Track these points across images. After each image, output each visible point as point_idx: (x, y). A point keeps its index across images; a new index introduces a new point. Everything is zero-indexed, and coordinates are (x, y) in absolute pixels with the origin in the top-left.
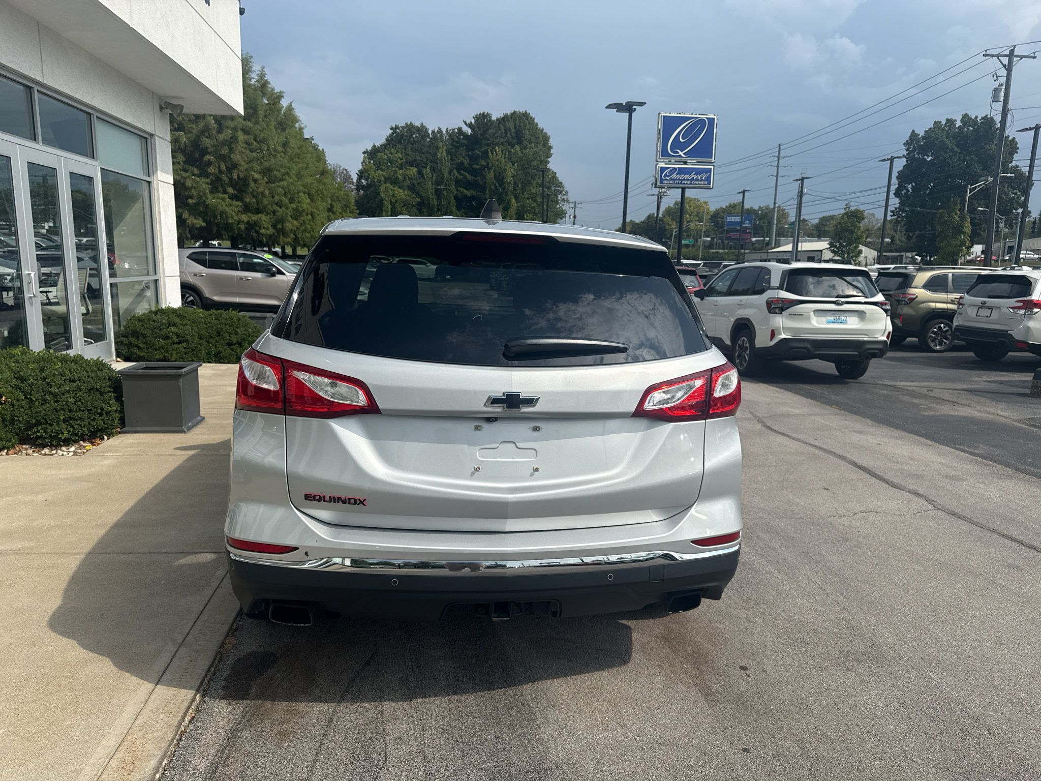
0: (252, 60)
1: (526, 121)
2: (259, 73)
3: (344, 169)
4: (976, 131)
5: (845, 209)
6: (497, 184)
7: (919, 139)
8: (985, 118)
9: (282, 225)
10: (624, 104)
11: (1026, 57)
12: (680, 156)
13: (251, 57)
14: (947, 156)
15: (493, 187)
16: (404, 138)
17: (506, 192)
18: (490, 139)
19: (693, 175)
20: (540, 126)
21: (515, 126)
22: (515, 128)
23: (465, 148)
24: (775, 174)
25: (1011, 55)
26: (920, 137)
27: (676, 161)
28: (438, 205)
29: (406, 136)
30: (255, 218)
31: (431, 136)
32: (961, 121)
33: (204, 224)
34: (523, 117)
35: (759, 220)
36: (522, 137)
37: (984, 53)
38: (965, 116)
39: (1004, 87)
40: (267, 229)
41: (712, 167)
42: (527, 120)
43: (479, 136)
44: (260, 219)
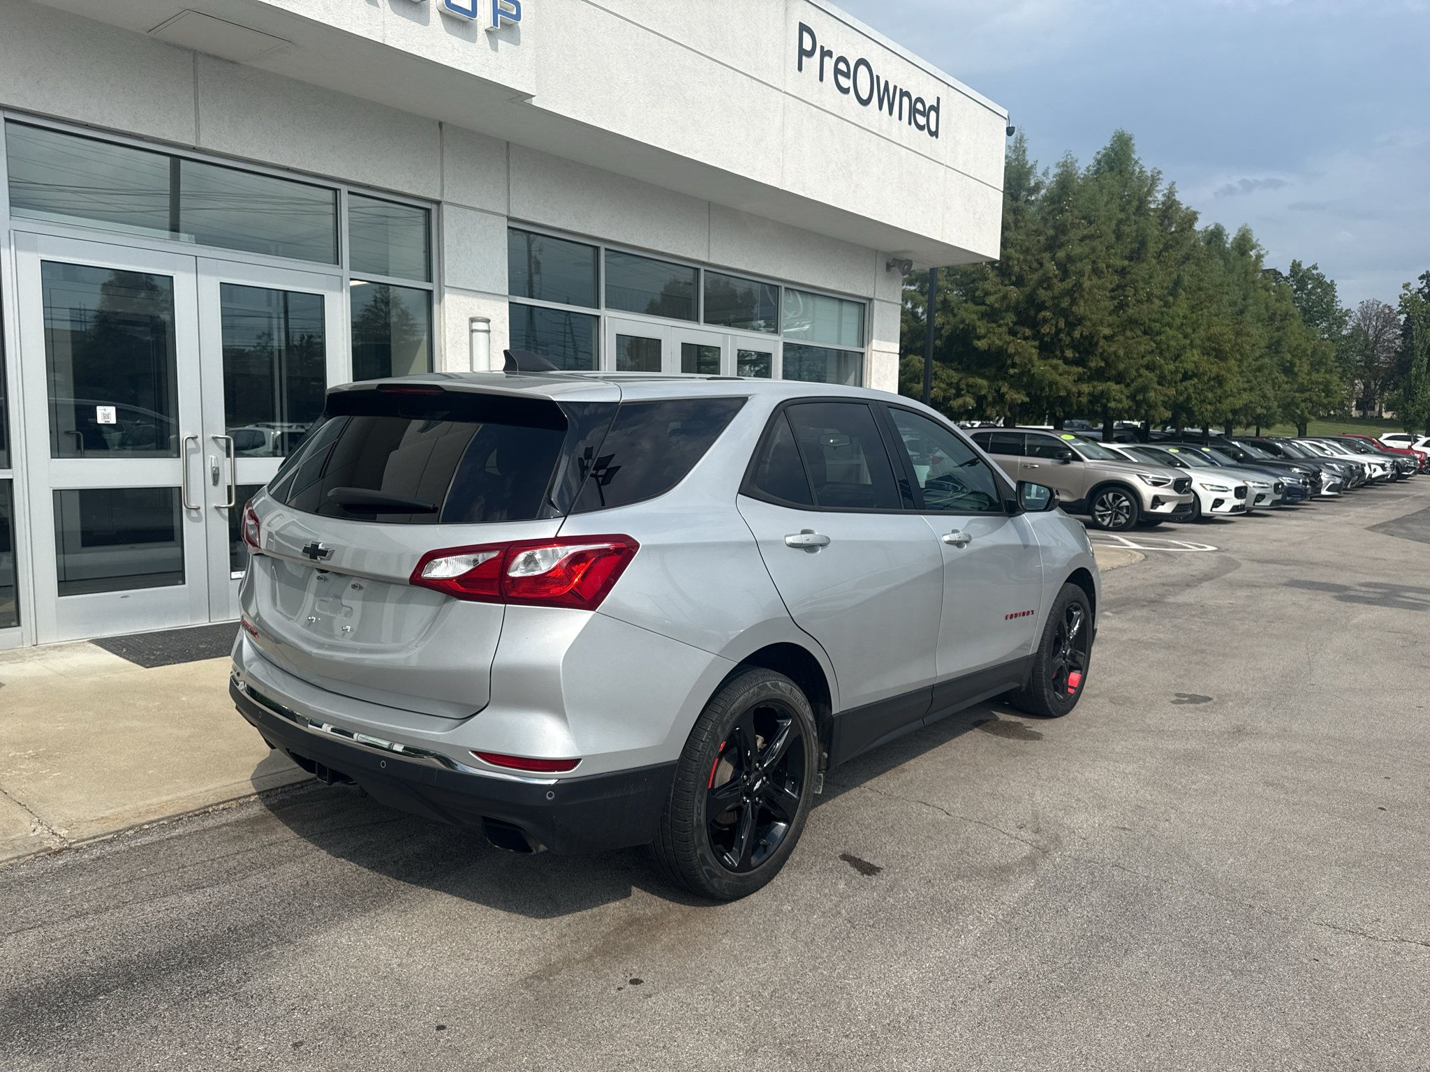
0: (1161, 176)
2: (1166, 191)
3: (1385, 306)
9: (1144, 395)
13: (1159, 172)
30: (1101, 387)
33: (1027, 399)
40: (1120, 401)
44: (1108, 389)
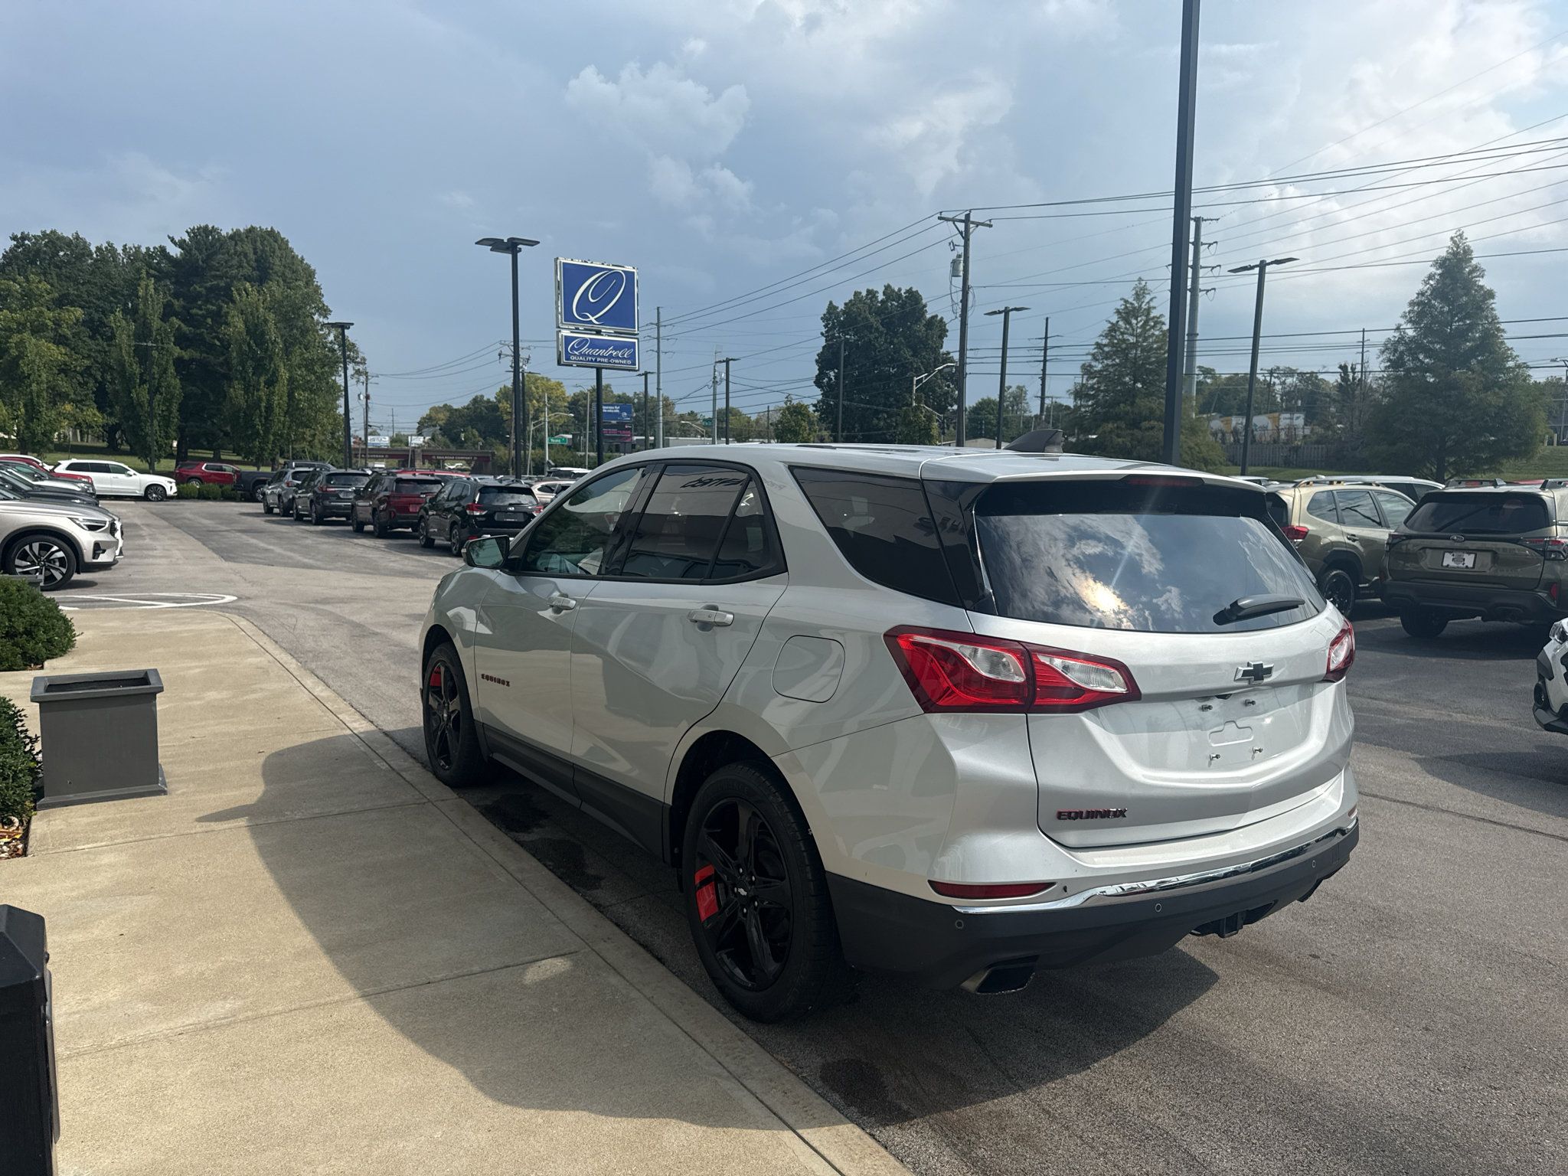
1: (273, 243)
4: (903, 306)
5: (786, 403)
6: (251, 342)
7: (838, 313)
8: (909, 291)
10: (506, 241)
11: (983, 224)
12: (591, 322)
14: (872, 337)
15: (245, 347)
16: (42, 256)
17: (270, 356)
18: (221, 269)
19: (611, 351)
20: (298, 252)
21: (255, 249)
22: (255, 253)
23: (173, 280)
24: (656, 349)
25: (967, 221)
26: (839, 310)
27: (585, 330)
28: (141, 375)
29: (45, 252)
31: (95, 256)
32: (884, 293)
34: (268, 237)
35: (636, 411)
36: (269, 268)
37: (939, 215)
38: (888, 287)
39: (962, 259)
41: (636, 341)
42: (276, 242)
43: (200, 263)
